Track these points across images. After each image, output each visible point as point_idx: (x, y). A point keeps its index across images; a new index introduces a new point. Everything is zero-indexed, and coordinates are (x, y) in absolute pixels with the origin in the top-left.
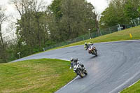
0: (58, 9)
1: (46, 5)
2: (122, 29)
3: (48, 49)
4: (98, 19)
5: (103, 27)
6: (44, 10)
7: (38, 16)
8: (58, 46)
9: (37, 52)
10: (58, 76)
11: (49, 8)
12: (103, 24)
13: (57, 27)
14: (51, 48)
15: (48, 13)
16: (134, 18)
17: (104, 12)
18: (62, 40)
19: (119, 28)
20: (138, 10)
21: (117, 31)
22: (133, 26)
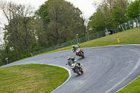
0: (46, 14)
2: (109, 34)
3: (36, 54)
4: (86, 24)
5: (91, 32)
6: (32, 15)
7: (26, 21)
9: (25, 57)
10: (46, 82)
11: (36, 13)
12: (90, 29)
13: (45, 32)
14: (38, 53)
15: (35, 18)
16: (121, 23)
17: (91, 17)
18: (50, 45)
19: (107, 33)
20: (125, 15)
21: (104, 35)
22: (121, 31)
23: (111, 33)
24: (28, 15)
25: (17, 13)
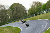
0: (13, 9)
1: (9, 7)
2: (36, 16)
3: (9, 23)
4: (27, 12)
5: (29, 15)
6: (8, 9)
7: (6, 11)
8: (13, 22)
9: (5, 24)
11: (9, 8)
13: (12, 15)
14: (10, 22)
15: (9, 10)
16: (40, 12)
17: (29, 10)
18: (14, 20)
20: (41, 9)
21: (34, 16)
22: (40, 14)
23: (36, 15)
24: (6, 9)
25: (3, 8)
